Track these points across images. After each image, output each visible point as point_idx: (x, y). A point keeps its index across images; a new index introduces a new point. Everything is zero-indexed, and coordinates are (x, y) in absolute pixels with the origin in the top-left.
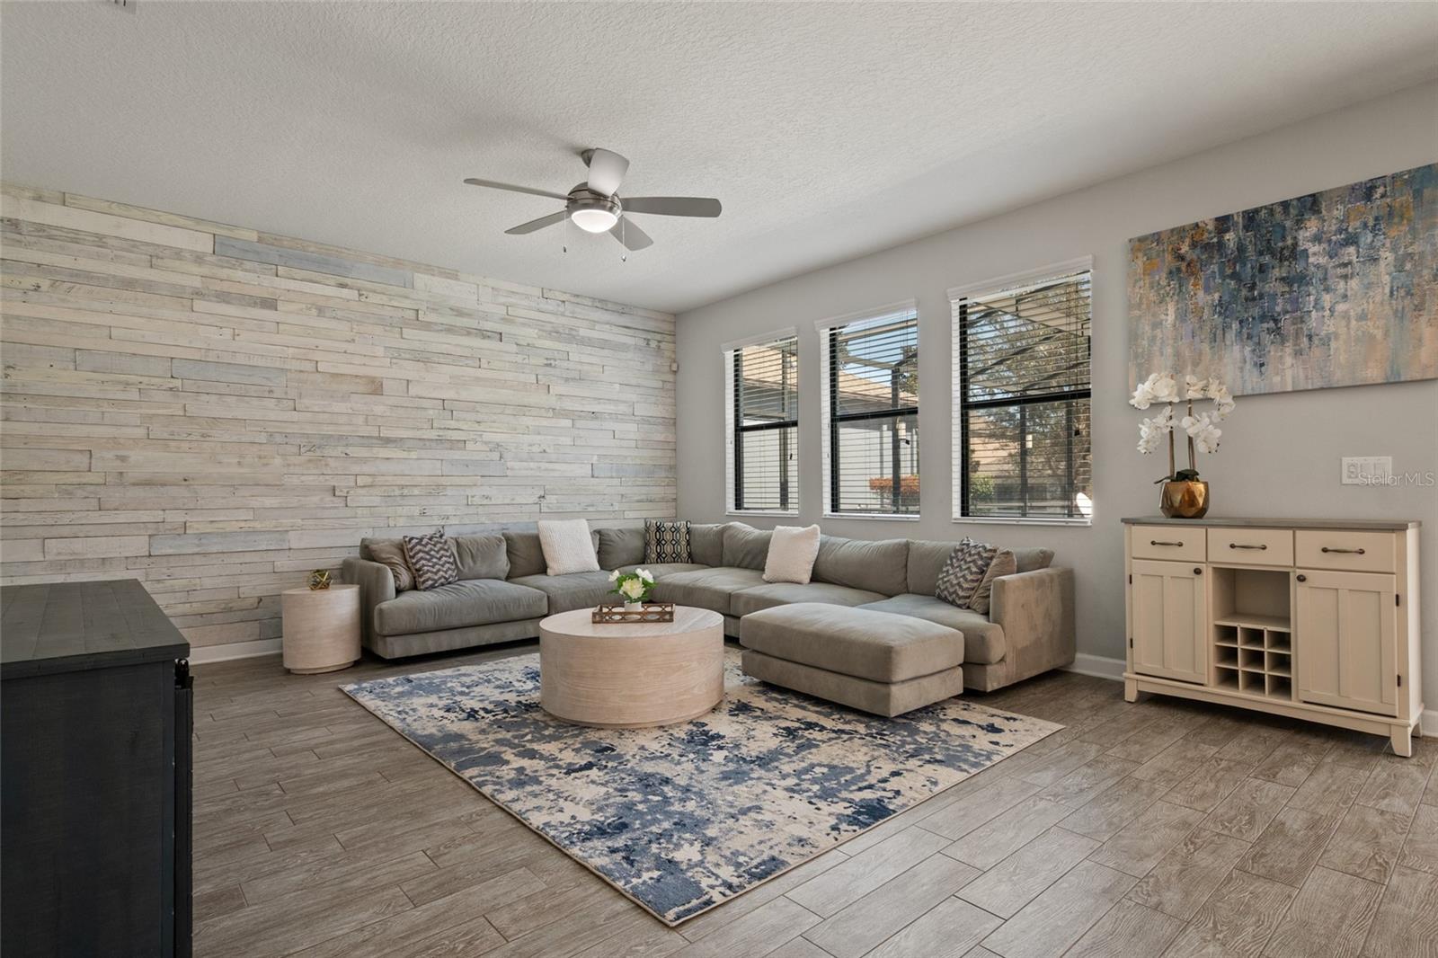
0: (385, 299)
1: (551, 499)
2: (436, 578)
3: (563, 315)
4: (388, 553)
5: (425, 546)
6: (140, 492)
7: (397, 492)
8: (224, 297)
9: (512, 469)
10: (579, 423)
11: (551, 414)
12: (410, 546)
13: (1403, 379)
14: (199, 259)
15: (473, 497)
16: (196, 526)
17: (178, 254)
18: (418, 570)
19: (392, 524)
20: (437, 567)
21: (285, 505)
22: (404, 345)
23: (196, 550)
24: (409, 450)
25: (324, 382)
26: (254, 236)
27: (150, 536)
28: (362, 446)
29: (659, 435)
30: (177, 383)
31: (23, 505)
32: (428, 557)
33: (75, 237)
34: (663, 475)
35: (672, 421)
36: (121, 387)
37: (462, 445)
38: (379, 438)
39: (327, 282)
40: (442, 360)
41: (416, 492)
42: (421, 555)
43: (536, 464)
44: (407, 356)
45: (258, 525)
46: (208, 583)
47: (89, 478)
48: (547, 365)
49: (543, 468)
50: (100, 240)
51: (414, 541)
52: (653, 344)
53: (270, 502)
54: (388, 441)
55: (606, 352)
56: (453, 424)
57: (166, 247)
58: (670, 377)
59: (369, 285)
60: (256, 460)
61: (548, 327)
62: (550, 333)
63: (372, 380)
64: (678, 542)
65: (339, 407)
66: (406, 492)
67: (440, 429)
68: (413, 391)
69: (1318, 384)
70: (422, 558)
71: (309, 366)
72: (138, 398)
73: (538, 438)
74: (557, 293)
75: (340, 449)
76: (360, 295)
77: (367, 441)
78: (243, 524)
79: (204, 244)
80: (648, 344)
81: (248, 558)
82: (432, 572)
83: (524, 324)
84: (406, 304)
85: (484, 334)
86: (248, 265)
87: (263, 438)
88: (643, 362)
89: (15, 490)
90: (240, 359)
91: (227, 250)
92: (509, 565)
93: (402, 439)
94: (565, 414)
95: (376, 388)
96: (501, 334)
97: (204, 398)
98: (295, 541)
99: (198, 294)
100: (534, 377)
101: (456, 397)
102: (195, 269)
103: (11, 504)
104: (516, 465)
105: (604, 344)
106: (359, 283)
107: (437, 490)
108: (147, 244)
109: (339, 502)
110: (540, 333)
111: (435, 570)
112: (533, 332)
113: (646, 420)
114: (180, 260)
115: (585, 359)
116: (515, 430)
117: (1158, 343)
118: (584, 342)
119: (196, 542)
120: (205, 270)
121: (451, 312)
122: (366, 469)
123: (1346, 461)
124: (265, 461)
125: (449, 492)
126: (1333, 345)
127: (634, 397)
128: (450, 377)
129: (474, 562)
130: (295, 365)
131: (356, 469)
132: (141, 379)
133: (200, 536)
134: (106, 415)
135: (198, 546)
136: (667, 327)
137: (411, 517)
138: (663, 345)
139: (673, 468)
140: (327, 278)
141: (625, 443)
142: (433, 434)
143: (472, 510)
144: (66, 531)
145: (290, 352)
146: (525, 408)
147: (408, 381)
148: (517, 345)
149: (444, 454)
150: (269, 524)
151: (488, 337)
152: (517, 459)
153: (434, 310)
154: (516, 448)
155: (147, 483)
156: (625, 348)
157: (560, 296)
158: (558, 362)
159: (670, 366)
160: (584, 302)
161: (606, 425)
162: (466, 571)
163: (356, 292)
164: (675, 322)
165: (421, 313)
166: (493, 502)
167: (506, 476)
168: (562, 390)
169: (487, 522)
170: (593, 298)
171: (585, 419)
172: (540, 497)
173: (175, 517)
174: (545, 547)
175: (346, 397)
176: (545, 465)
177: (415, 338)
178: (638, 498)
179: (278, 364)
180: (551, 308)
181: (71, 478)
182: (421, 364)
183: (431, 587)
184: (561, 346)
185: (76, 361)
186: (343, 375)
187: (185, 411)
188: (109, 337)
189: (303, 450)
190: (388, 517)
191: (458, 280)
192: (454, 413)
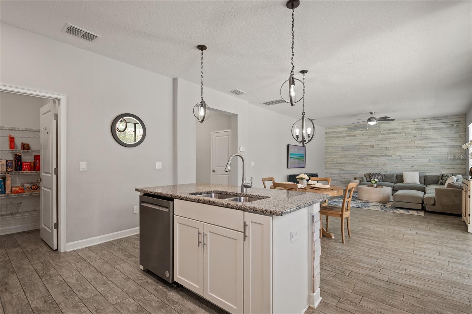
0: (374, 131)
1: (414, 167)
3: (420, 124)
4: (367, 175)
6: (339, 164)
7: (377, 165)
8: (349, 136)
9: (404, 161)
10: (425, 149)
11: (415, 147)
12: (370, 174)
14: (346, 131)
15: (393, 166)
17: (343, 131)
19: (375, 171)
21: (357, 167)
22: (378, 138)
23: (345, 173)
24: (379, 157)
25: (363, 147)
26: (353, 126)
27: (340, 170)
30: (343, 149)
33: (332, 132)
34: (460, 161)
37: (390, 156)
38: (373, 155)
39: (364, 130)
40: (386, 140)
41: (380, 165)
43: (411, 159)
44: (379, 140)
45: (353, 170)
47: (333, 163)
48: (414, 137)
50: (335, 132)
51: (372, 174)
52: (455, 125)
53: (355, 166)
54: (375, 156)
55: (435, 131)
56: (389, 152)
58: (463, 134)
61: (415, 128)
62: (415, 129)
63: (372, 145)
65: (366, 151)
66: (378, 165)
67: (386, 153)
68: (380, 146)
70: (373, 177)
71: (361, 144)
72: (338, 152)
73: (411, 154)
75: (366, 158)
77: (371, 156)
79: (346, 129)
80: (452, 125)
81: (352, 175)
83: (407, 129)
84: (379, 131)
85: (396, 133)
86: (352, 131)
87: (354, 157)
88: (450, 131)
89: (326, 164)
90: (351, 145)
91: (350, 129)
93: (377, 155)
94: (420, 147)
95: (373, 146)
96: (401, 132)
97: (346, 151)
98: (359, 172)
99: (346, 136)
100: (410, 140)
101: (389, 147)
102: (345, 133)
103: (326, 166)
104: (405, 159)
105: (434, 129)
106: (370, 129)
107: (385, 164)
108: (340, 131)
109: (366, 167)
110: (412, 130)
112: (410, 130)
115: (427, 133)
116: (405, 152)
118: (426, 129)
120: (347, 133)
122: (370, 161)
125: (388, 165)
127: (447, 141)
128: (388, 143)
129: (387, 179)
130: (359, 145)
131: (369, 161)
132: (339, 149)
133: (346, 171)
134: (335, 154)
137: (379, 170)
141: (442, 153)
142: (384, 154)
143: (393, 169)
145: (358, 143)
146: (407, 147)
147: (379, 145)
148: (405, 134)
149: (387, 158)
150: (355, 170)
151: (398, 133)
152: (405, 158)
153: (385, 131)
154: (405, 156)
155: (340, 163)
156: (443, 128)
157: (418, 120)
158: (418, 136)
159: (463, 130)
160: (427, 119)
161: (435, 149)
162: (385, 180)
163: (369, 131)
164: (466, 117)
165: (382, 132)
166: (398, 167)
167: (402, 162)
168: (419, 142)
169: (397, 171)
170: (431, 118)
171: (427, 148)
172: (412, 167)
173: (343, 168)
174: (404, 177)
175: (367, 149)
176: (413, 160)
177: (380, 136)
178: (448, 168)
179: (356, 145)
180: (415, 123)
181: (332, 163)
182: (382, 141)
184: (419, 132)
185: (332, 148)
186: (366, 145)
187: (344, 153)
188: (336, 144)
189: (360, 158)
190: (375, 169)
191: (390, 123)
192: (389, 150)
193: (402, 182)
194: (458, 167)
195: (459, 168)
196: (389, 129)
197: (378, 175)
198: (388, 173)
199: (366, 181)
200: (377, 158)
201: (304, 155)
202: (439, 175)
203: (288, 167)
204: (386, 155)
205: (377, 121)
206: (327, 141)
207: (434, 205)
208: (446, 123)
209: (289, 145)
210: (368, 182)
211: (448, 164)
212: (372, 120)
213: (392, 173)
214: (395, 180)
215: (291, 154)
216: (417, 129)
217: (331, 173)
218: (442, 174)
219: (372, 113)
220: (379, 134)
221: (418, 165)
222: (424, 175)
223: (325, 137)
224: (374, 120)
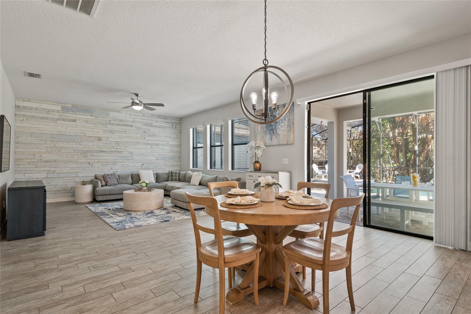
0: (102, 118)
1: (144, 165)
2: (111, 183)
3: (149, 120)
4: (100, 177)
5: (109, 176)
6: (45, 164)
7: (105, 164)
8: (64, 120)
9: (135, 158)
10: (153, 147)
11: (145, 144)
12: (105, 176)
13: (289, 143)
14: (58, 112)
15: (124, 165)
16: (57, 171)
17: (53, 111)
18: (107, 182)
19: (103, 171)
20: (112, 181)
21: (78, 167)
22: (106, 129)
23: (57, 176)
24: (108, 154)
25: (87, 138)
26: (71, 106)
27: (47, 173)
29: (176, 149)
30: (53, 139)
31: (20, 166)
33: (31, 108)
34: (177, 159)
35: (179, 146)
36: (41, 141)
37: (121, 152)
38: (100, 151)
39: (88, 115)
40: (116, 132)
41: (110, 163)
42: (108, 178)
43: (141, 157)
44: (108, 132)
45: (71, 171)
46: (60, 184)
47: (34, 160)
48: (144, 132)
50: (37, 109)
51: (107, 175)
52: (174, 126)
53: (75, 166)
54: (102, 152)
55: (160, 129)
56: (119, 147)
57: (51, 110)
58: (179, 134)
59: (98, 115)
60: (71, 156)
61: (145, 123)
62: (145, 124)
63: (99, 137)
64: (176, 176)
65: (91, 144)
67: (116, 148)
68: (109, 139)
69: (278, 144)
70: (108, 179)
71: (83, 135)
72: (44, 143)
73: (141, 151)
74: (147, 115)
75: (91, 153)
76: (96, 118)
77: (97, 152)
78: (68, 171)
79: (59, 108)
80: (173, 126)
81: (69, 178)
83: (138, 123)
84: (107, 119)
85: (127, 126)
86: (69, 112)
87: (73, 151)
88: (171, 131)
89: (18, 163)
90: (68, 134)
91: (65, 109)
92: (132, 181)
93: (106, 151)
94: (149, 144)
95: (100, 139)
96: (132, 125)
97: (59, 142)
98: (80, 175)
99: (58, 119)
100: (141, 135)
101: (120, 141)
102: (57, 114)
105: (160, 127)
106: (96, 115)
107: (115, 163)
108: (47, 109)
109: (90, 166)
110: (142, 125)
112: (140, 125)
113: (172, 145)
114: (54, 112)
115: (155, 131)
116: (135, 148)
117: (258, 133)
118: (154, 126)
120: (59, 114)
121: (118, 121)
122: (97, 158)
123: (283, 159)
124: (73, 156)
125: (118, 163)
126: (280, 136)
127: (168, 140)
128: (118, 136)
129: (122, 180)
130: (80, 134)
131: (95, 158)
132: (45, 139)
133: (58, 173)
134: (38, 147)
135: (58, 175)
136: (178, 122)
138: (177, 126)
139: (180, 157)
141: (166, 151)
142: (114, 150)
143: (124, 168)
144: (29, 172)
145: (79, 132)
146: (138, 143)
147: (108, 137)
148: (136, 128)
149: (117, 154)
150: (74, 171)
151: (128, 126)
152: (136, 155)
153: (114, 120)
154: (136, 153)
155: (46, 162)
156: (166, 127)
158: (147, 132)
159: (179, 132)
160: (154, 116)
161: (160, 147)
162: (120, 182)
164: (180, 120)
165: (111, 121)
166: (129, 166)
167: (133, 160)
168: (148, 138)
169: (128, 171)
170: (157, 116)
171: (155, 145)
172: (142, 165)
173: (53, 169)
174: (140, 177)
175: (92, 141)
176: (143, 157)
177: (110, 127)
178: (169, 165)
179: (76, 134)
180: (145, 118)
181: (30, 160)
182: (111, 133)
183: (110, 185)
184: (148, 128)
185: (31, 135)
186: (92, 136)
187: (55, 145)
188: (39, 130)
189: (82, 154)
190: (103, 169)
191: (121, 113)
192: (120, 145)
193: (139, 182)
195: (176, 165)
196: (119, 120)
197: (113, 176)
200: (105, 155)
202: (168, 172)
208: (169, 123)
210: (103, 186)
213: (123, 173)
214: (130, 181)
216: (146, 125)
218: (171, 171)
219: (137, 95)
220: (107, 124)
221: (147, 163)
222: (155, 173)
223: (15, 114)
224: (141, 104)
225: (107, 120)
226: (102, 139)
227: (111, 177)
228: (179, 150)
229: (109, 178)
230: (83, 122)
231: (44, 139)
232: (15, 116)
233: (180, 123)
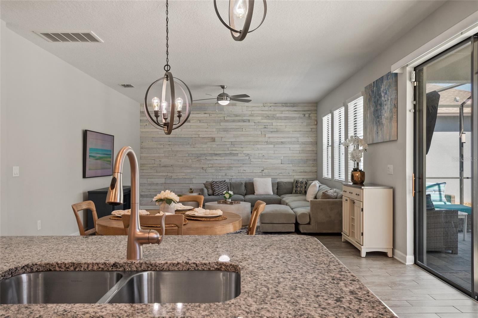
1: (265, 171)
2: (219, 192)
3: (271, 111)
4: (207, 185)
5: (217, 184)
6: (163, 168)
7: (219, 169)
9: (253, 162)
10: (276, 146)
11: (266, 144)
13: (391, 140)
15: (240, 170)
16: (174, 176)
18: (214, 190)
19: (217, 178)
20: (220, 190)
21: (192, 172)
22: (221, 127)
23: (174, 182)
24: (222, 157)
25: (201, 140)
27: (165, 179)
28: (210, 156)
30: (170, 143)
31: (144, 171)
32: (218, 187)
34: (311, 162)
36: (160, 145)
37: (237, 155)
38: (214, 154)
39: (202, 113)
40: (231, 130)
41: (224, 168)
42: (215, 186)
43: (261, 160)
44: (222, 130)
45: (186, 177)
47: (155, 165)
48: (264, 128)
49: (264, 161)
51: (214, 182)
52: (307, 115)
53: (189, 171)
54: (216, 155)
55: (287, 121)
56: (234, 149)
58: (314, 127)
59: (212, 112)
60: (186, 161)
61: (265, 115)
62: (266, 117)
64: (302, 187)
65: (204, 146)
66: (221, 169)
67: (231, 150)
68: (223, 140)
69: (383, 141)
70: (216, 187)
71: (197, 136)
72: (163, 147)
73: (261, 152)
74: (268, 104)
75: (204, 157)
76: (210, 115)
77: (211, 155)
78: (183, 177)
80: (304, 116)
81: (184, 185)
82: (218, 191)
83: (257, 116)
84: (221, 115)
85: (244, 121)
88: (302, 123)
90: (183, 136)
93: (220, 154)
94: (271, 143)
95: (213, 140)
96: (249, 120)
97: (175, 146)
98: (194, 181)
100: (260, 132)
101: (235, 141)
104: (255, 160)
105: (286, 118)
106: (209, 112)
107: (230, 168)
109: (204, 171)
110: (262, 118)
111: (219, 190)
112: (260, 118)
113: (303, 143)
115: (278, 124)
116: (254, 149)
118: (278, 118)
119: (174, 180)
122: (211, 162)
123: (388, 166)
124: (187, 161)
125: (233, 169)
126: (384, 127)
127: (298, 135)
128: (234, 135)
130: (194, 136)
131: (208, 163)
133: (174, 179)
134: (158, 151)
135: (174, 181)
136: (313, 108)
137: (222, 176)
138: (311, 115)
139: (315, 160)
140: (202, 112)
141: (294, 152)
142: (228, 152)
143: (240, 174)
144: (151, 177)
145: (193, 133)
146: (257, 142)
147: (222, 137)
148: (254, 123)
149: (232, 158)
150: (188, 177)
151: (246, 121)
152: (254, 158)
153: (229, 116)
154: (254, 155)
155: (165, 166)
156: (295, 118)
157: (269, 105)
158: (268, 127)
159: (314, 123)
160: (279, 105)
161: (286, 146)
163: (209, 115)
164: (317, 106)
165: (225, 117)
166: (246, 172)
167: (251, 164)
168: (270, 135)
169: (245, 178)
170: (282, 103)
171: (279, 144)
172: (262, 170)
173: (170, 174)
174: (254, 186)
175: (206, 143)
176: (264, 160)
177: (224, 125)
178: (300, 171)
179: (190, 136)
180: (266, 109)
181: (151, 165)
182: (226, 132)
183: (218, 195)
184: (270, 121)
185: (152, 140)
186: (205, 137)
187: (172, 149)
188: (158, 134)
189: (196, 158)
190: (216, 176)
191: (236, 106)
192: (235, 145)
193: (253, 193)
194: (310, 170)
195: (311, 172)
196: (234, 115)
197: (223, 184)
198: (233, 181)
199: (207, 195)
200: (219, 158)
201: (111, 151)
202: (293, 181)
203: (84, 176)
204: (231, 154)
205: (230, 101)
206: (143, 127)
207: (309, 224)
208: (298, 112)
209: (88, 132)
210: (209, 195)
211: (300, 166)
212: (223, 97)
213: (238, 180)
214: (244, 191)
215: (90, 149)
217: (150, 184)
218: (296, 179)
219: (223, 87)
220: (221, 121)
221: (269, 168)
222: (277, 182)
223: (140, 120)
224: (227, 98)
225: (221, 117)
226: (216, 139)
227: (219, 185)
228: (314, 149)
229: (218, 186)
230: (197, 121)
231: (162, 143)
232: (140, 121)
233: (316, 110)
